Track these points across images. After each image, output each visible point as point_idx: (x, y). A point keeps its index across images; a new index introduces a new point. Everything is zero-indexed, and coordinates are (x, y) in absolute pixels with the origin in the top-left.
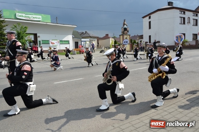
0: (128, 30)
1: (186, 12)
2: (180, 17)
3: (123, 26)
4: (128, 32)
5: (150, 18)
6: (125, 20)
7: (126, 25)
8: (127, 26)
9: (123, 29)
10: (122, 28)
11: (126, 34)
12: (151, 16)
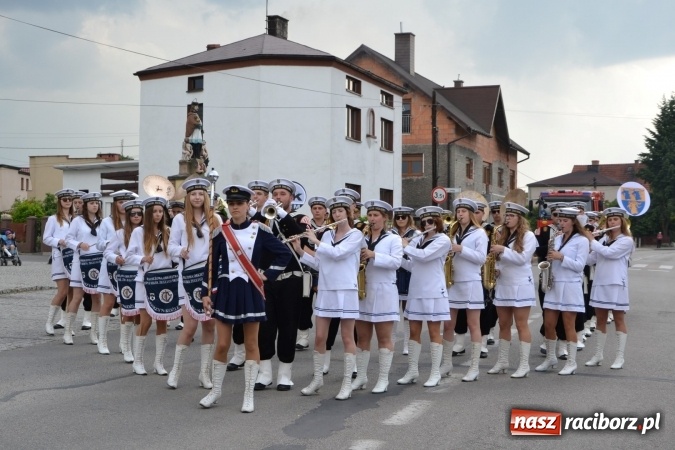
0: (204, 153)
1: (365, 85)
2: (348, 107)
3: (189, 133)
4: (207, 162)
7: (200, 131)
8: (202, 132)
9: (189, 146)
10: (187, 142)
12: (202, 77)
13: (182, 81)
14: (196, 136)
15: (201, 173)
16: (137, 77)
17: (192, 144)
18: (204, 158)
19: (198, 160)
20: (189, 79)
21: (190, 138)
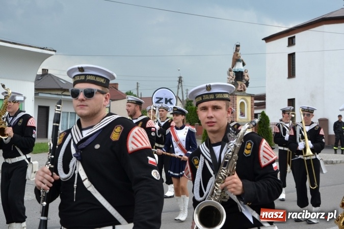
0: (246, 78)
3: (234, 65)
4: (247, 84)
5: (291, 42)
6: (238, 46)
7: (241, 64)
8: (244, 64)
9: (232, 73)
10: (230, 70)
11: (242, 92)
12: (294, 37)
13: (285, 40)
14: (239, 67)
15: (241, 91)
16: (264, 41)
17: (235, 72)
18: (246, 80)
19: (238, 82)
20: (289, 39)
21: (234, 68)
